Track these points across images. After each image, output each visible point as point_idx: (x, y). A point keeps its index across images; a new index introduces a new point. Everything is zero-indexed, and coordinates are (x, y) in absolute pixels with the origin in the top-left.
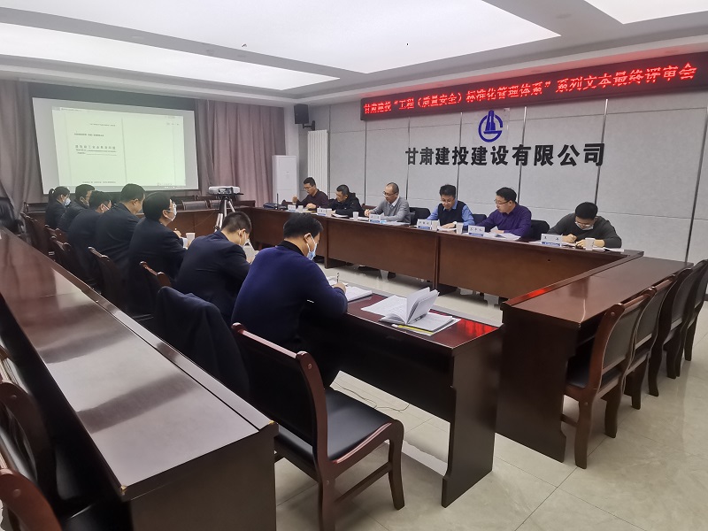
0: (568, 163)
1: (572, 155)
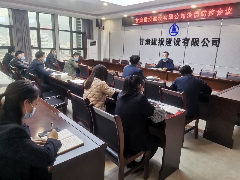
0: (205, 46)
1: (207, 42)
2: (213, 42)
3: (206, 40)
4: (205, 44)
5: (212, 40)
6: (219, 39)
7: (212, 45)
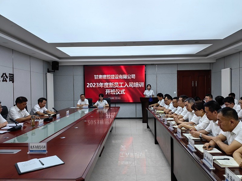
0: (5, 81)
1: (5, 77)
2: (10, 78)
3: (4, 75)
4: (4, 80)
5: (9, 76)
6: (13, 75)
7: (10, 81)
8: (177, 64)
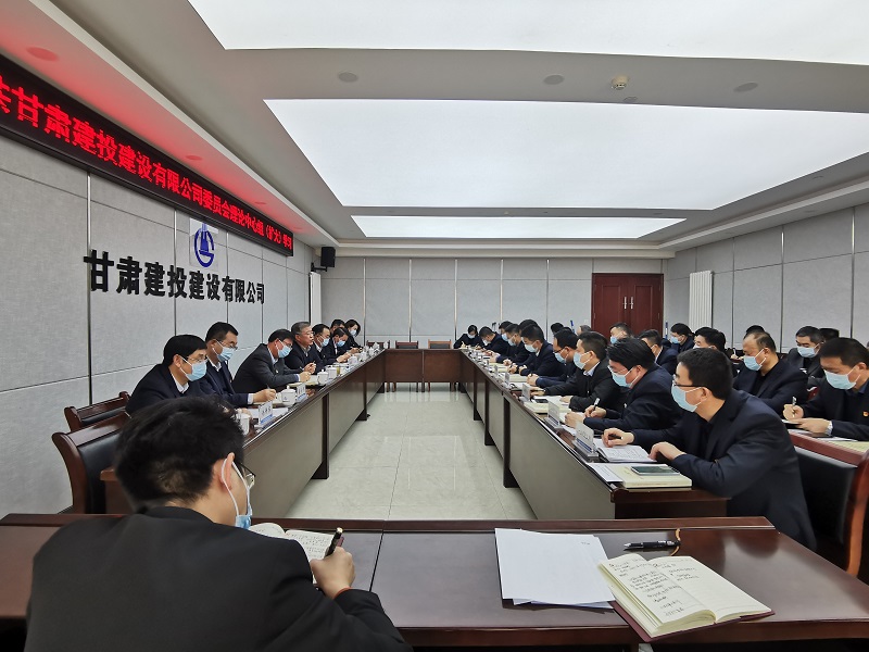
0: (251, 300)
1: (252, 292)
2: (258, 293)
3: (251, 287)
4: (251, 297)
5: (258, 289)
6: (263, 286)
8: (593, 259)
